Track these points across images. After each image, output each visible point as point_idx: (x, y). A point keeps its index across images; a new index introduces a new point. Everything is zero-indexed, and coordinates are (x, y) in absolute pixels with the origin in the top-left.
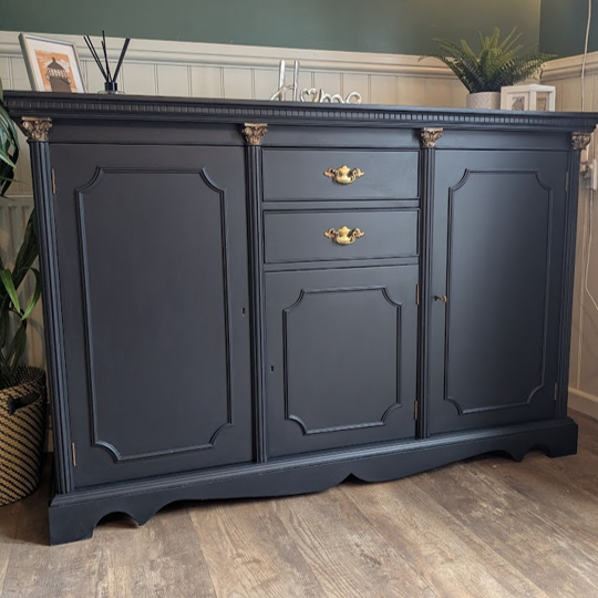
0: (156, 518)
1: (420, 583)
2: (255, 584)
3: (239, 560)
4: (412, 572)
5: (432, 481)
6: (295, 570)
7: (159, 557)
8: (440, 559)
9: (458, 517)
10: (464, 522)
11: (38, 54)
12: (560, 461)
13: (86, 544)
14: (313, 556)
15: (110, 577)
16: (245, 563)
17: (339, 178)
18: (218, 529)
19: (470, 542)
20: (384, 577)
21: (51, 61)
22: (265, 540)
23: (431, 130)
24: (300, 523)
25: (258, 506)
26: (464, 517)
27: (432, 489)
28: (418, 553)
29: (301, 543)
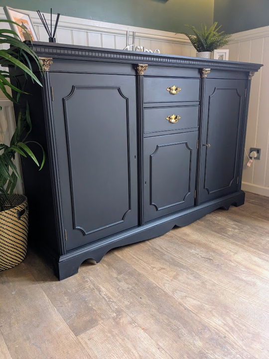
1: (233, 264)
2: (171, 279)
3: (155, 269)
4: (226, 261)
5: (203, 222)
6: (182, 269)
7: (118, 275)
8: (232, 254)
9: (225, 236)
10: (228, 237)
11: (15, 19)
12: (241, 207)
14: (184, 262)
15: (103, 289)
16: (158, 270)
17: (172, 92)
18: (134, 258)
19: (237, 245)
20: (218, 265)
22: (158, 259)
23: (206, 69)
24: (166, 249)
25: (142, 244)
26: (227, 235)
27: (205, 226)
28: (222, 252)
29: (174, 257)
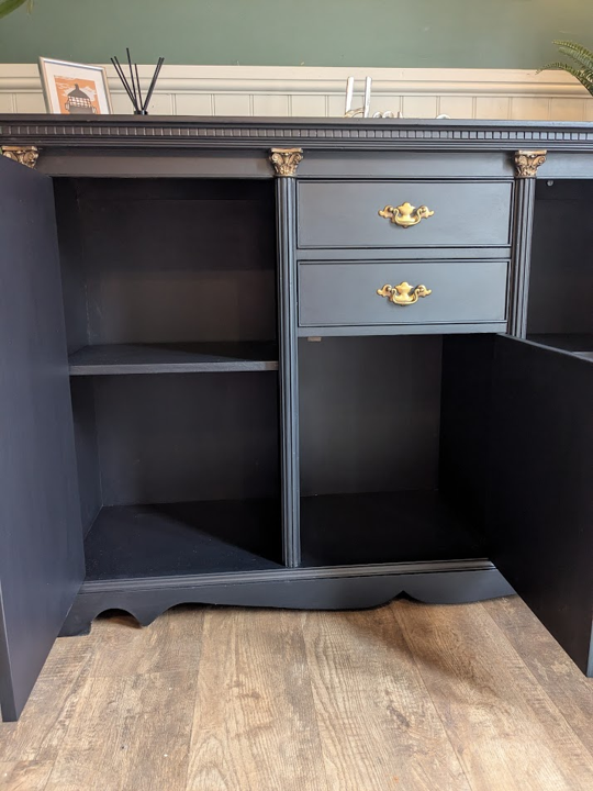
0: (166, 618)
1: (454, 764)
2: (241, 730)
3: (236, 690)
4: (448, 746)
5: (512, 610)
6: (296, 717)
7: (149, 671)
8: (493, 731)
9: (534, 668)
10: (540, 678)
11: (59, 80)
13: (80, 640)
14: (326, 700)
15: (85, 690)
16: (241, 696)
17: (398, 219)
18: (228, 642)
20: (409, 748)
21: (73, 89)
22: (276, 667)
23: (529, 153)
24: (325, 649)
25: (284, 617)
26: (542, 671)
27: (508, 623)
28: (465, 717)
29: (318, 677)
